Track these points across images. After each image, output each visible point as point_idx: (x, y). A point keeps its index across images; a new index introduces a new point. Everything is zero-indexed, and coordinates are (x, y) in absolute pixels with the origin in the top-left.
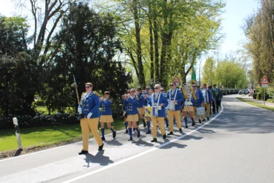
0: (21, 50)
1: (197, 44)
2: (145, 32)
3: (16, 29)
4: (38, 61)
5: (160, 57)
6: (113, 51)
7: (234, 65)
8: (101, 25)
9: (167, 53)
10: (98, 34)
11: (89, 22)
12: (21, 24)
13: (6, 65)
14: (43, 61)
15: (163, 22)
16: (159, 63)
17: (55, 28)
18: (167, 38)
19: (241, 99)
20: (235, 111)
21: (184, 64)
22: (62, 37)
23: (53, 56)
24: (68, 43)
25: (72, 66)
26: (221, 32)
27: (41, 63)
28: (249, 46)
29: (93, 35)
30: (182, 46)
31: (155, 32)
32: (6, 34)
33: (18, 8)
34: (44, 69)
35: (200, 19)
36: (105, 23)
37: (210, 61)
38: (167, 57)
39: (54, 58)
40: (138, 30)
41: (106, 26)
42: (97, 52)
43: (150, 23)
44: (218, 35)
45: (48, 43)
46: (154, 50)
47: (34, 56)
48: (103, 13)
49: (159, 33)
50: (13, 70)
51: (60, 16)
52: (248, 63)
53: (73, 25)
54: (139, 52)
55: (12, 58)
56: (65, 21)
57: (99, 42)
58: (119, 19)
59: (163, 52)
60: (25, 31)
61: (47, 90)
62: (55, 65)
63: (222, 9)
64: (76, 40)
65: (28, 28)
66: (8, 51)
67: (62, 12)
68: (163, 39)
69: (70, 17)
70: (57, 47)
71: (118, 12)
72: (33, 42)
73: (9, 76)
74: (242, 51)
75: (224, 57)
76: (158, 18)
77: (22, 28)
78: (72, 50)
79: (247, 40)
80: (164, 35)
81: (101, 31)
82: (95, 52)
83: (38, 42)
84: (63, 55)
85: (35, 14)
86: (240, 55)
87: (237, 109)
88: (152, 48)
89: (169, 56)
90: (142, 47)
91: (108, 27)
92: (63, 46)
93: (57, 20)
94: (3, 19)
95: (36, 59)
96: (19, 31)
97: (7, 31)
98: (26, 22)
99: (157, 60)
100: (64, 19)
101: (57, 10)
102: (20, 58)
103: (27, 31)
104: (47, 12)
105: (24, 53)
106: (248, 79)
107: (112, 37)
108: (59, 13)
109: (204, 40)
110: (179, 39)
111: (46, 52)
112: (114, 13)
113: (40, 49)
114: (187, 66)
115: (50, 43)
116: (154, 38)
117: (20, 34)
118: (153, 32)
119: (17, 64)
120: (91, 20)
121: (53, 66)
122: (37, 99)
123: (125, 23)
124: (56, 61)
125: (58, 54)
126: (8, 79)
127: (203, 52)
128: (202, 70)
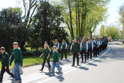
0: (19, 22)
1: (97, 19)
2: (74, 14)
3: (17, 13)
4: (27, 27)
5: (80, 25)
6: (60, 22)
7: (114, 28)
9: (84, 23)
10: (53, 15)
11: (49, 10)
12: (19, 11)
13: (13, 29)
15: (82, 9)
16: (80, 27)
18: (84, 16)
19: (117, 44)
21: (91, 27)
22: (37, 16)
23: (33, 25)
24: (40, 18)
25: (41, 29)
26: (108, 13)
27: (28, 28)
28: (121, 20)
29: (51, 15)
30: (90, 20)
33: (17, 4)
34: (29, 30)
35: (99, 7)
36: (56, 10)
37: (103, 27)
38: (84, 25)
40: (71, 13)
42: (53, 23)
43: (76, 9)
44: (107, 15)
47: (25, 25)
48: (55, 5)
49: (80, 14)
50: (15, 31)
51: (36, 7)
52: (120, 27)
53: (42, 11)
54: (71, 23)
55: (16, 26)
57: (54, 18)
58: (62, 8)
59: (82, 23)
60: (20, 14)
61: (31, 40)
63: (109, 3)
64: (43, 17)
65: (22, 13)
66: (13, 23)
67: (37, 5)
68: (82, 17)
69: (40, 7)
70: (35, 21)
71: (62, 5)
73: (14, 34)
74: (118, 22)
75: (109, 25)
76: (80, 7)
78: (42, 22)
79: (120, 17)
81: (54, 13)
82: (52, 23)
83: (26, 18)
84: (38, 24)
85: (25, 6)
87: (115, 48)
88: (77, 21)
89: (85, 24)
90: (73, 20)
91: (58, 11)
92: (38, 21)
93: (35, 9)
94: (11, 9)
95: (26, 26)
96: (18, 14)
97: (13, 14)
98: (21, 10)
99: (79, 26)
100: (38, 8)
101: (35, 4)
102: (19, 26)
104: (30, 5)
105: (21, 23)
106: (120, 34)
107: (59, 16)
108: (35, 6)
109: (100, 17)
110: (89, 16)
111: (30, 23)
112: (60, 5)
113: (27, 21)
115: (32, 19)
116: (78, 16)
117: (19, 15)
118: (77, 14)
119: (18, 28)
120: (50, 9)
121: (33, 29)
122: (26, 44)
123: (65, 10)
124: (34, 27)
125: (36, 24)
126: (13, 35)
127: (100, 23)
128: (99, 31)
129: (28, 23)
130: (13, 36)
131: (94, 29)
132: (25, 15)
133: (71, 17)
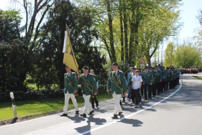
0: (15, 38)
1: (160, 32)
2: (116, 22)
3: (11, 20)
4: (29, 46)
5: (128, 43)
6: (90, 38)
7: (191, 49)
8: (81, 17)
9: (135, 39)
10: (78, 24)
11: (71, 15)
12: (15, 16)
13: (4, 49)
14: (33, 46)
15: (131, 14)
16: (128, 48)
17: (43, 19)
18: (135, 27)
19: (197, 78)
20: (191, 87)
21: (149, 48)
22: (47, 27)
23: (41, 43)
24: (53, 31)
25: (56, 50)
26: (179, 21)
27: (32, 48)
29: (74, 25)
30: (147, 33)
31: (125, 22)
32: (3, 24)
33: (12, 3)
34: (34, 53)
35: (162, 11)
36: (84, 15)
37: (171, 46)
38: (134, 42)
39: (42, 44)
40: (110, 20)
41: (85, 18)
42: (77, 39)
43: (121, 14)
44: (177, 24)
45: (37, 31)
46: (124, 37)
47: (26, 42)
48: (82, 7)
49: (128, 23)
50: (8, 54)
51: (47, 10)
53: (58, 17)
54: (111, 39)
55: (9, 44)
56: (51, 14)
57: (79, 31)
58: (94, 11)
59: (132, 39)
60: (18, 22)
61: (37, 70)
62: (43, 49)
63: (180, 2)
64: (60, 29)
65: (21, 20)
66: (5, 39)
67: (49, 6)
68: (131, 28)
69: (55, 10)
71: (94, 6)
72: (25, 31)
73: (6, 58)
74: (198, 37)
75: (182, 42)
76: (127, 11)
77: (15, 20)
78: (57, 38)
80: (132, 24)
81: (80, 21)
82: (76, 39)
83: (29, 31)
84: (49, 42)
85: (26, 8)
86: (196, 40)
87: (193, 85)
88: (122, 36)
89: (136, 41)
90: (114, 34)
91: (86, 18)
92: (49, 34)
93: (45, 13)
94: (2, 11)
95: (27, 44)
96: (14, 22)
97: (4, 22)
98: (19, 15)
99: (126, 45)
100: (50, 12)
101: (44, 5)
102: (14, 44)
103: (20, 22)
104: (36, 6)
105: (18, 40)
107: (89, 26)
108: (46, 7)
109: (165, 29)
110: (145, 28)
111: (35, 39)
112: (91, 7)
113: (31, 36)
114: (151, 50)
115: (39, 31)
116: (124, 27)
117: (14, 24)
118: (123, 22)
119: (12, 49)
120: (72, 13)
121: (41, 50)
122: (28, 78)
123: (100, 15)
124: (43, 46)
125: (46, 41)
126: (4, 61)
127: (164, 39)
128: (164, 53)
129: (32, 40)
130: (4, 63)
131: (155, 51)
132: (27, 24)
133: (111, 28)
